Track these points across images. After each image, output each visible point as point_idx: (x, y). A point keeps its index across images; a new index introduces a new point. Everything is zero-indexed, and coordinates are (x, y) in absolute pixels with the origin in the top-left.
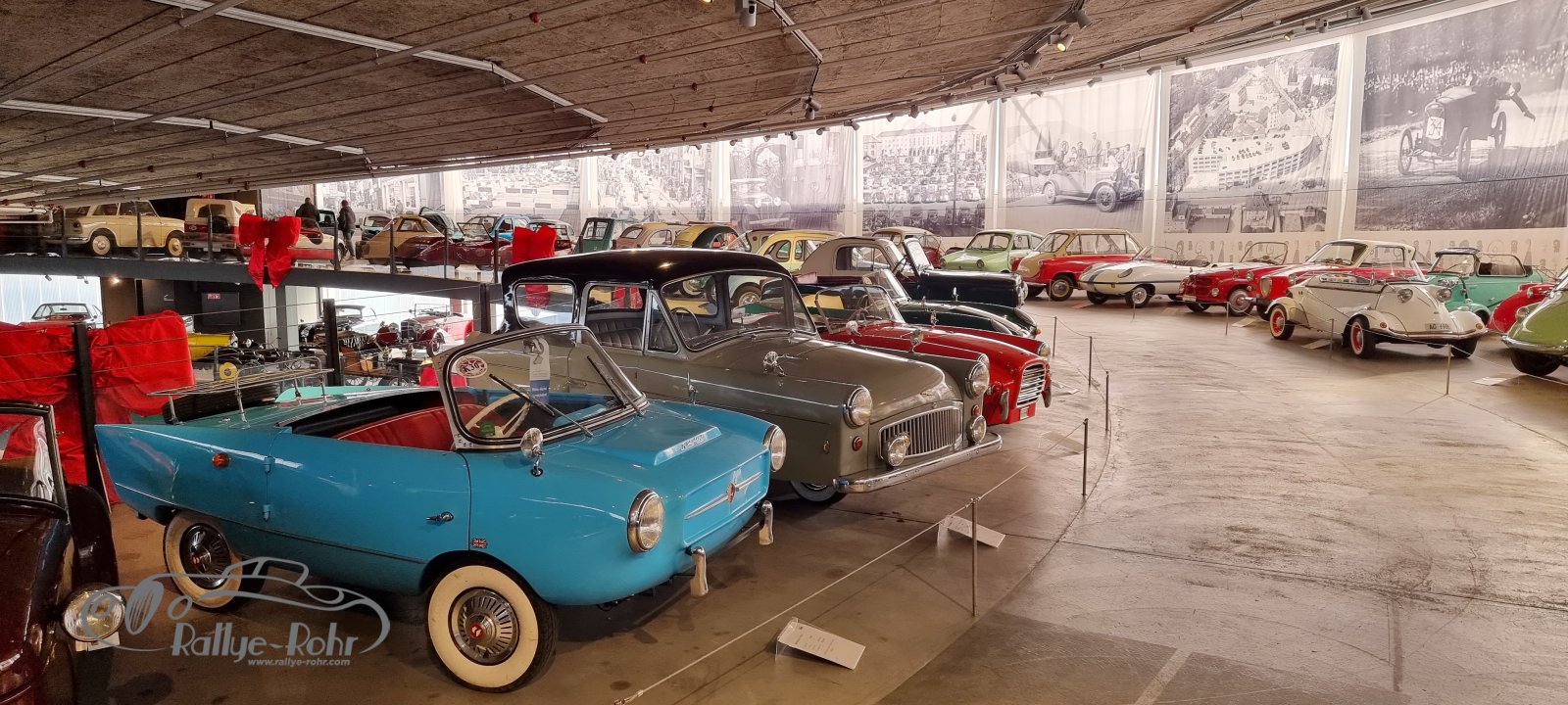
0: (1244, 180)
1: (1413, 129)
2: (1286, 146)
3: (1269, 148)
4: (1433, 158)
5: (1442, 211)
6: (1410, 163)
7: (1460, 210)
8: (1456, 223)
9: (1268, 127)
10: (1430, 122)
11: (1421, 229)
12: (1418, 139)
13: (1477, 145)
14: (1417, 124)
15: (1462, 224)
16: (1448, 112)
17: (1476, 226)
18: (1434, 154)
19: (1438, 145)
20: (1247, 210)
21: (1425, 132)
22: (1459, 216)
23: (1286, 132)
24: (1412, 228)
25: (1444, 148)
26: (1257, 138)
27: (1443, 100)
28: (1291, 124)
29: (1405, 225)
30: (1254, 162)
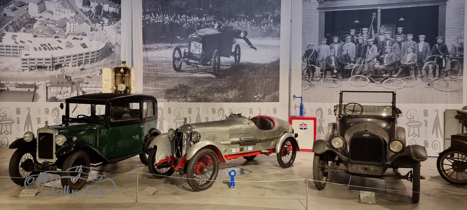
0: (48, 65)
1: (182, 47)
2: (84, 46)
3: (69, 45)
4: (196, 64)
5: (206, 92)
6: (181, 65)
7: (216, 92)
8: (215, 99)
9: (68, 31)
10: (192, 44)
11: (192, 102)
12: (185, 53)
13: (223, 59)
14: (184, 45)
15: (219, 99)
16: (205, 40)
17: (227, 100)
18: (197, 62)
19: (199, 57)
20: (51, 86)
21: (190, 49)
22: (216, 95)
23: (84, 37)
24: (186, 101)
25: (204, 59)
26: (58, 37)
27: (199, 34)
28: (88, 31)
29: (181, 99)
30: (57, 54)
